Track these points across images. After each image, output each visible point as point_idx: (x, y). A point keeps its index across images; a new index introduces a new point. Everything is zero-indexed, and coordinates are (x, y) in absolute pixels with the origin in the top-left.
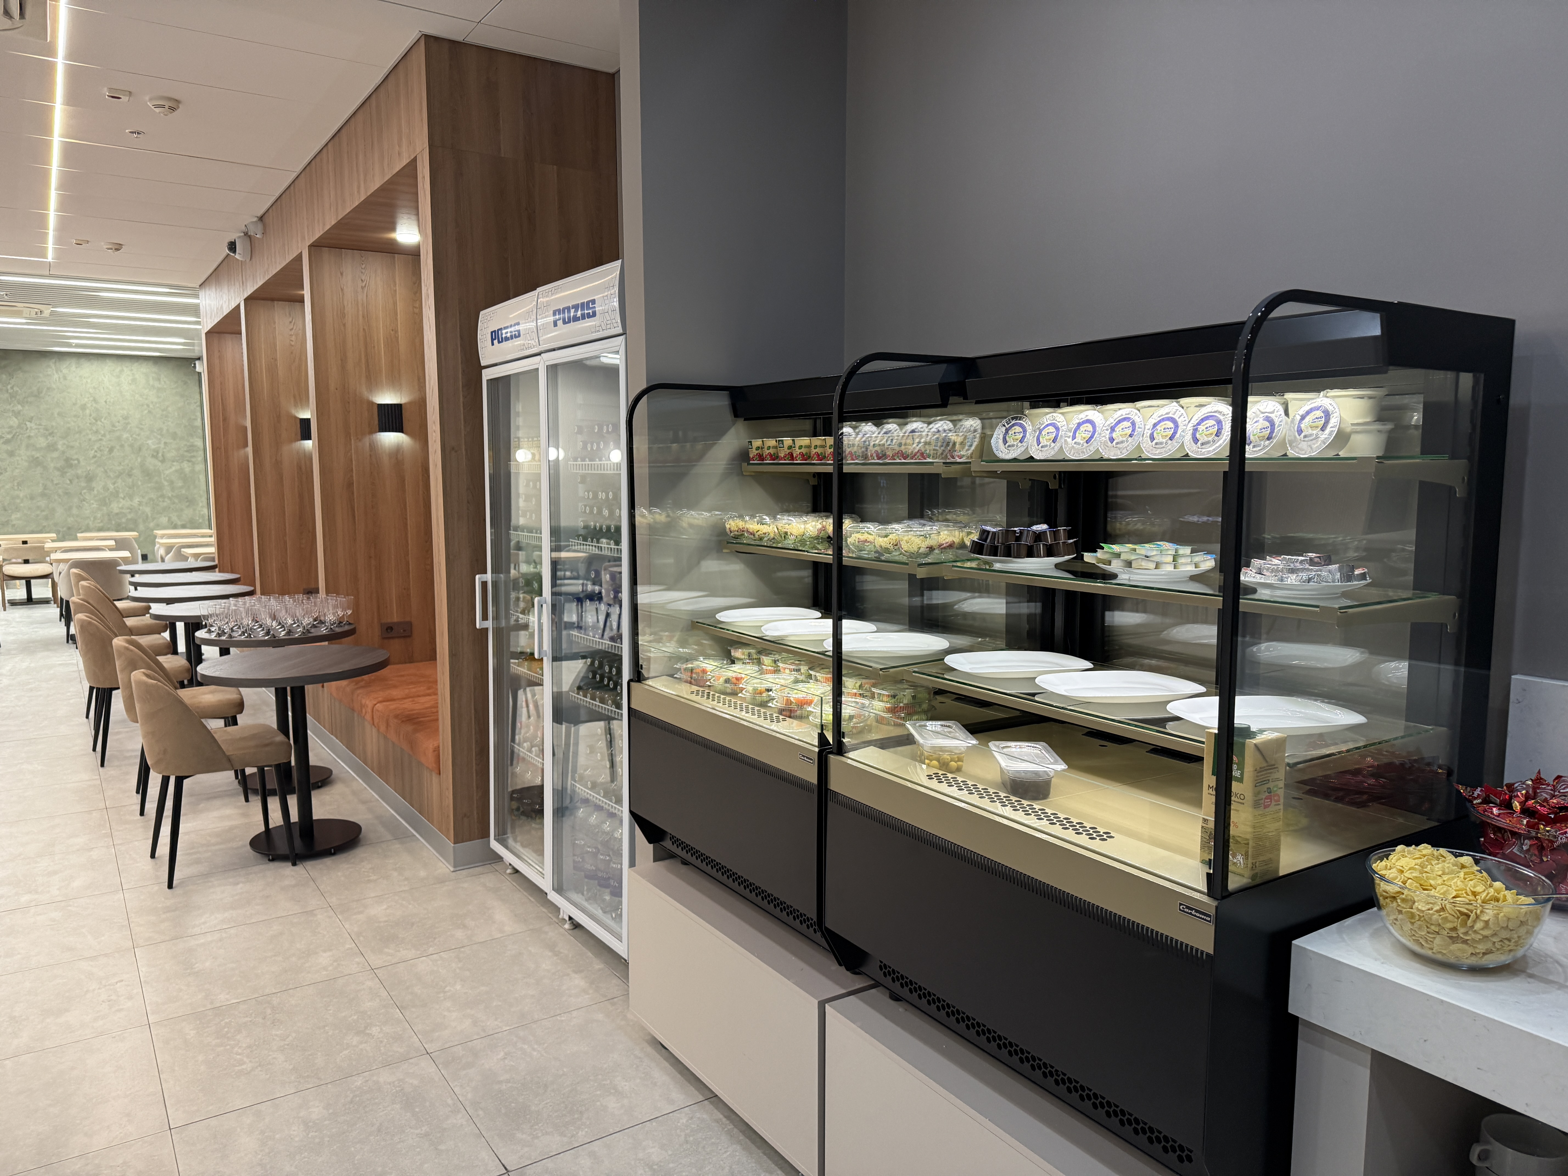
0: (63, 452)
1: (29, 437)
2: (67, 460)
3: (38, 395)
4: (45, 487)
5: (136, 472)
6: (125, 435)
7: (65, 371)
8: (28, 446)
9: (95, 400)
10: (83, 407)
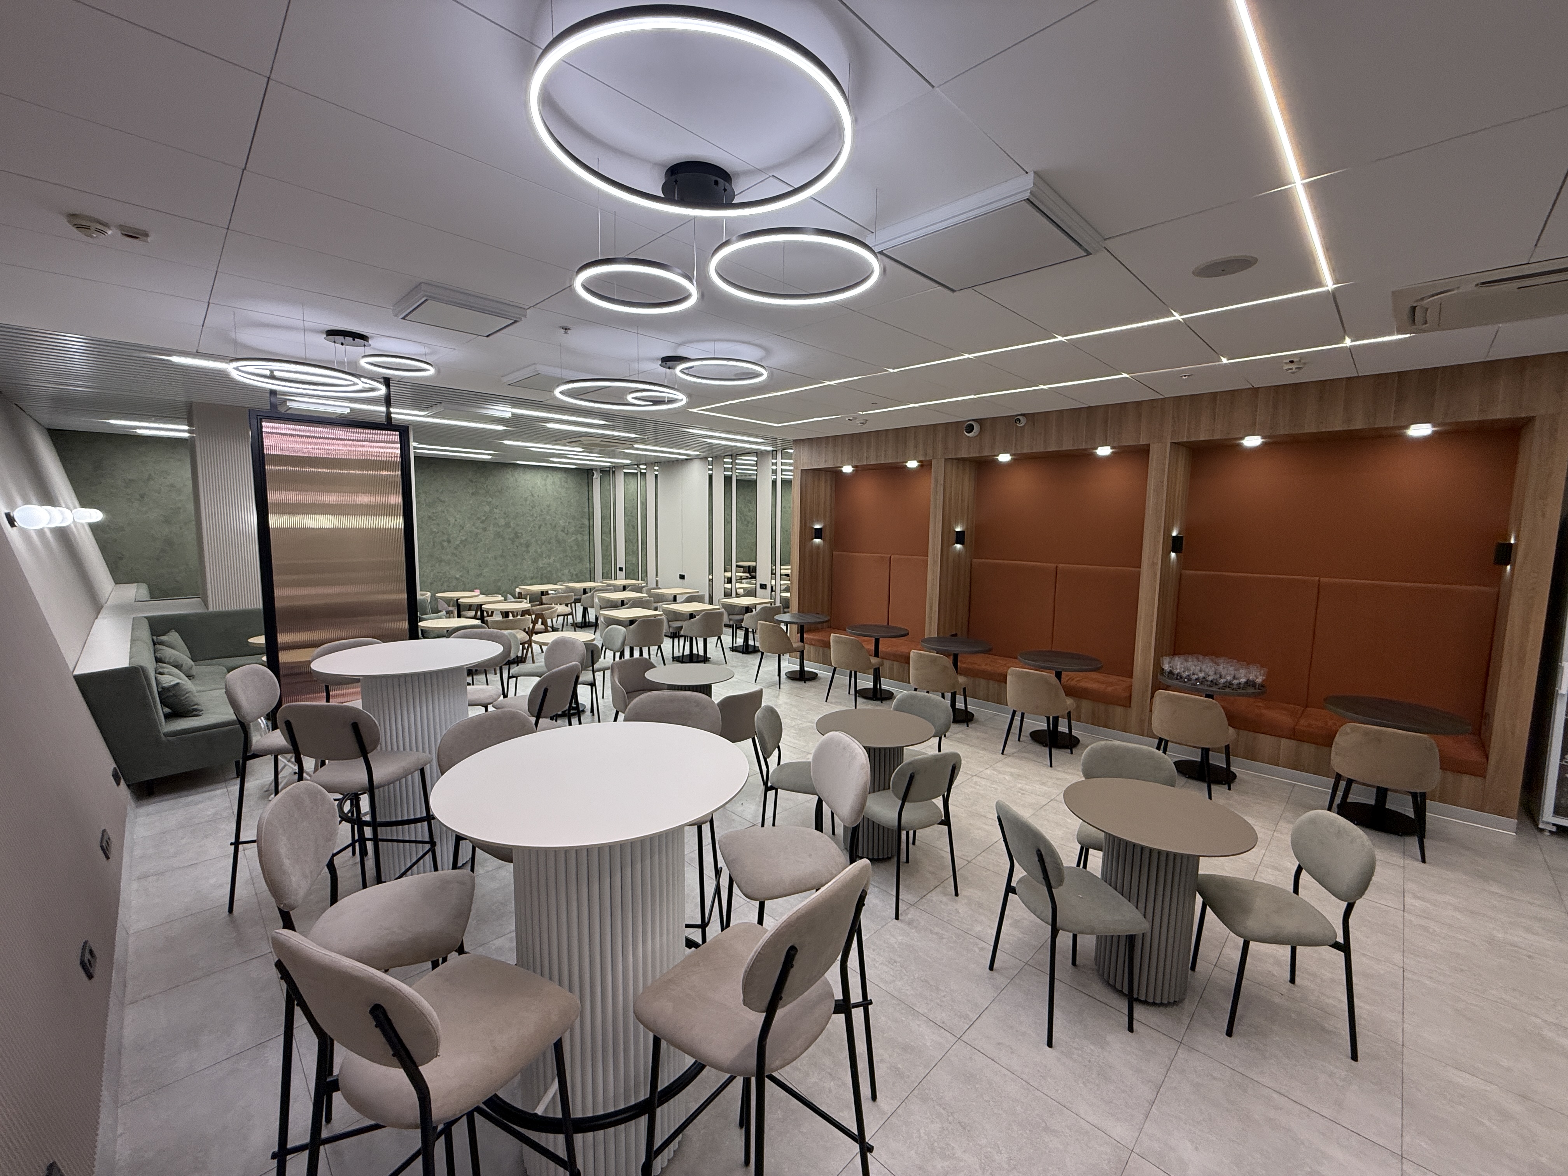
0: (514, 528)
1: (495, 518)
2: (516, 533)
3: (500, 491)
4: (503, 550)
5: (553, 541)
6: (548, 517)
7: (517, 476)
8: (494, 525)
9: (532, 495)
10: (526, 499)
